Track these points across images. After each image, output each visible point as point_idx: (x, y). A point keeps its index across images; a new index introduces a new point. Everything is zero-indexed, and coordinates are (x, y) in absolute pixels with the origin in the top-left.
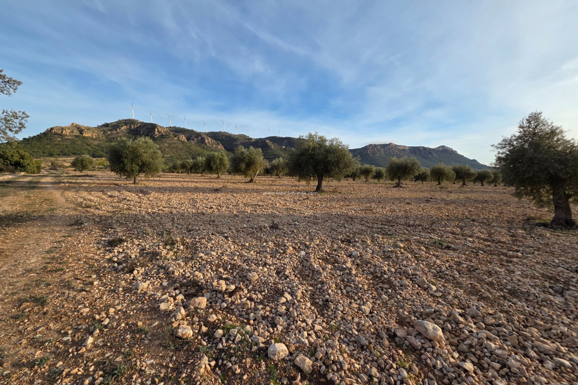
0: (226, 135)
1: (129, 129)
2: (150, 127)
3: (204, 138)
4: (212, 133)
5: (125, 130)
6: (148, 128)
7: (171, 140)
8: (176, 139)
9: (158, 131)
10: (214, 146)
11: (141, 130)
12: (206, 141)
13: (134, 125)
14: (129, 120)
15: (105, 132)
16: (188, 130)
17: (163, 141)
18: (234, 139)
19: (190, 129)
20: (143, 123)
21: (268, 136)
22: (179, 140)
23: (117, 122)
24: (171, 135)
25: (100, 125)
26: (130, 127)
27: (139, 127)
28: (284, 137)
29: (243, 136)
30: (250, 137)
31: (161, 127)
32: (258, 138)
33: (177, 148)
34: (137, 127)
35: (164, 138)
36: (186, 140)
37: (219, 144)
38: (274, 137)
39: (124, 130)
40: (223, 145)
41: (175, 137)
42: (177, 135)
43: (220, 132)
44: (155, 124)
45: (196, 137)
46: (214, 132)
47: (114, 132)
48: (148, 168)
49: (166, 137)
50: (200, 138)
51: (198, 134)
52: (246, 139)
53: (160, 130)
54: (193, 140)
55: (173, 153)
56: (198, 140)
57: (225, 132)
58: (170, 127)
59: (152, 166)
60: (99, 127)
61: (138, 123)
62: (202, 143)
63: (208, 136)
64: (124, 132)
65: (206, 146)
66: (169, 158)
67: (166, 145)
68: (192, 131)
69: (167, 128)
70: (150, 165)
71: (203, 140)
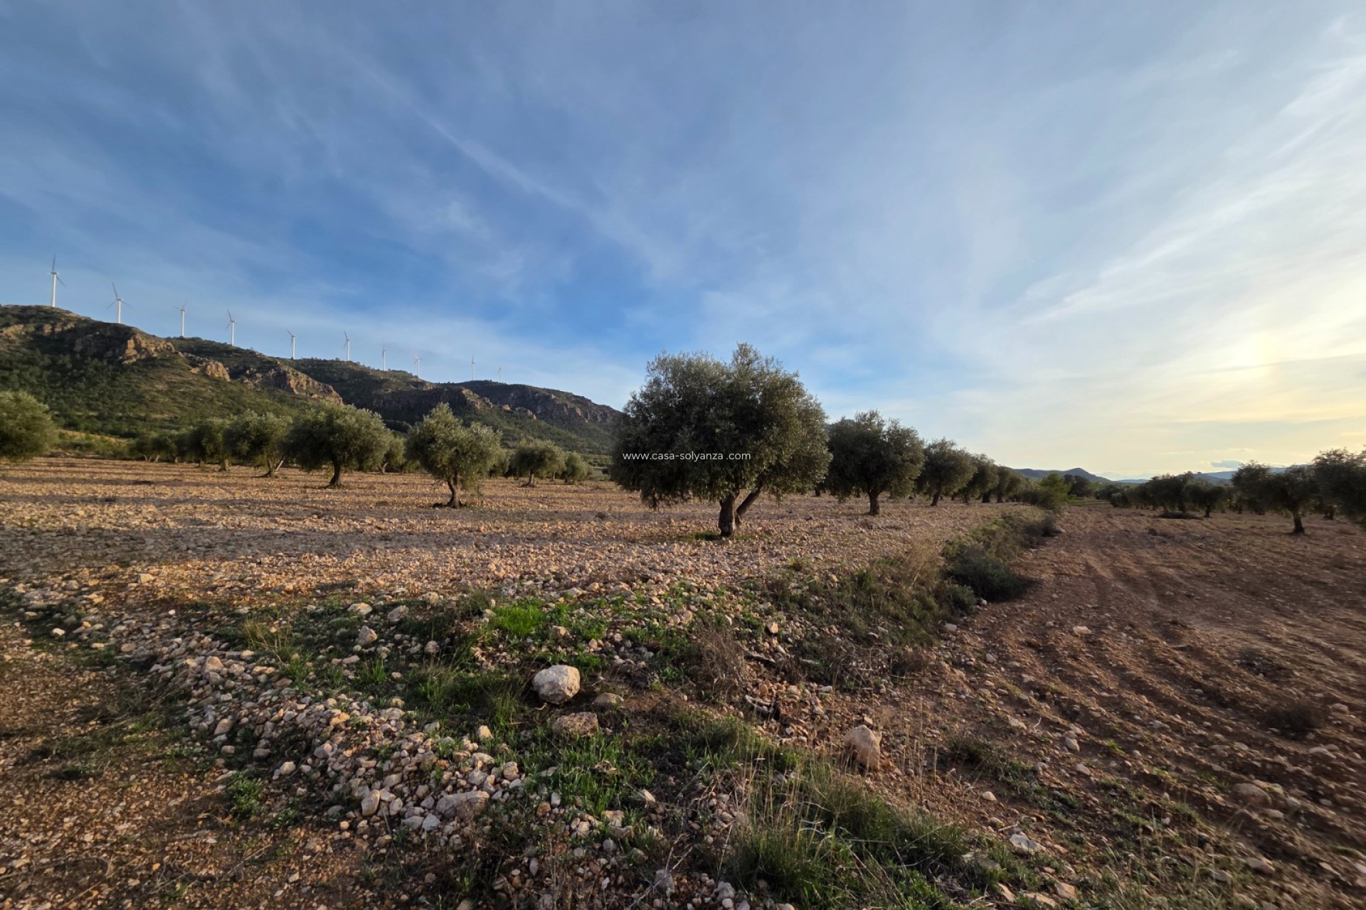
0: (351, 371)
1: (33, 335)
2: (109, 333)
3: (285, 373)
4: (311, 361)
5: (16, 335)
6: (102, 336)
7: (180, 375)
8: (195, 371)
9: (138, 348)
10: (316, 396)
11: (78, 341)
12: (292, 383)
13: (54, 326)
14: (39, 309)
16: (238, 350)
17: (151, 375)
18: (376, 381)
19: (244, 347)
20: (87, 321)
21: (469, 379)
22: (206, 376)
24: (180, 361)
26: (39, 328)
27: (70, 331)
28: (509, 383)
29: (404, 377)
30: (422, 377)
31: (147, 337)
32: (443, 380)
33: (195, 396)
34: (63, 332)
35: (154, 366)
36: (227, 377)
37: (330, 392)
38: (486, 382)
39: (13, 337)
40: (341, 395)
41: (194, 366)
42: (201, 362)
43: (337, 361)
44: (130, 328)
45: (259, 370)
46: (320, 361)
49: (163, 366)
50: (273, 372)
51: (269, 362)
52: (408, 383)
53: (143, 345)
54: (251, 376)
55: (181, 408)
56: (268, 378)
57: (350, 362)
58: (182, 338)
61: (69, 320)
62: (278, 386)
63: (297, 369)
64: (12, 342)
65: (288, 395)
66: (167, 424)
67: (160, 387)
68: (251, 353)
69: (168, 339)
70: (21, 441)
71: (281, 380)
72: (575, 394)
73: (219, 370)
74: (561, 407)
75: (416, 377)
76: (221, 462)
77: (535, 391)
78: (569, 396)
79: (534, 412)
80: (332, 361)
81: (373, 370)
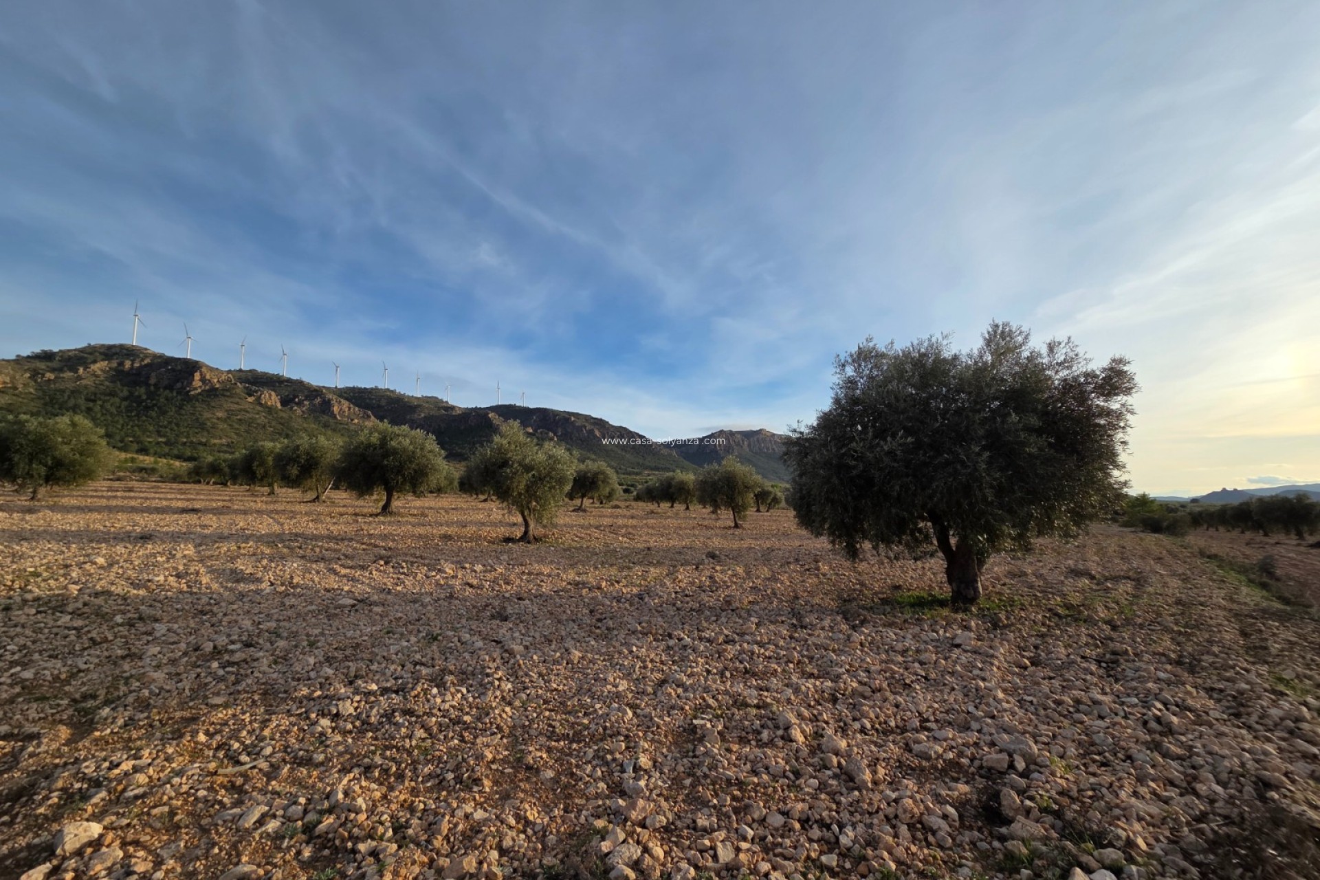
0: (389, 397)
1: (115, 370)
2: (179, 368)
3: (329, 400)
4: (353, 390)
5: (102, 370)
6: (173, 370)
7: (237, 403)
8: (250, 399)
9: (203, 379)
10: (356, 421)
11: (153, 374)
12: (336, 409)
13: (133, 362)
14: (122, 347)
15: (35, 374)
16: (289, 380)
17: (213, 404)
18: (411, 407)
19: (294, 377)
20: (161, 356)
21: (495, 404)
22: (261, 404)
23: (82, 350)
24: (238, 391)
25: (26, 352)
26: (121, 364)
27: (146, 365)
28: (532, 407)
29: (435, 401)
30: (451, 402)
31: (211, 369)
32: (471, 405)
33: (250, 423)
34: (141, 367)
35: (216, 396)
36: (279, 405)
37: (369, 417)
38: (510, 406)
39: (99, 372)
40: (377, 417)
41: (250, 395)
42: (256, 392)
43: (376, 389)
44: (197, 362)
45: (307, 398)
46: (360, 389)
47: (68, 374)
48: (69, 470)
49: (224, 396)
50: (319, 400)
51: (316, 390)
52: (439, 408)
53: (208, 377)
54: (300, 404)
55: (236, 434)
56: (314, 405)
57: (388, 390)
58: (240, 370)
59: (78, 467)
60: (19, 361)
61: (146, 356)
62: (323, 412)
63: (341, 396)
64: (97, 376)
65: (332, 421)
66: (225, 448)
67: (220, 414)
68: (300, 383)
69: (229, 372)
71: (326, 406)
72: (594, 416)
73: (272, 398)
74: (580, 429)
75: (447, 402)
76: (271, 485)
77: (555, 413)
78: (588, 418)
79: (555, 434)
80: (372, 389)
81: (408, 396)
